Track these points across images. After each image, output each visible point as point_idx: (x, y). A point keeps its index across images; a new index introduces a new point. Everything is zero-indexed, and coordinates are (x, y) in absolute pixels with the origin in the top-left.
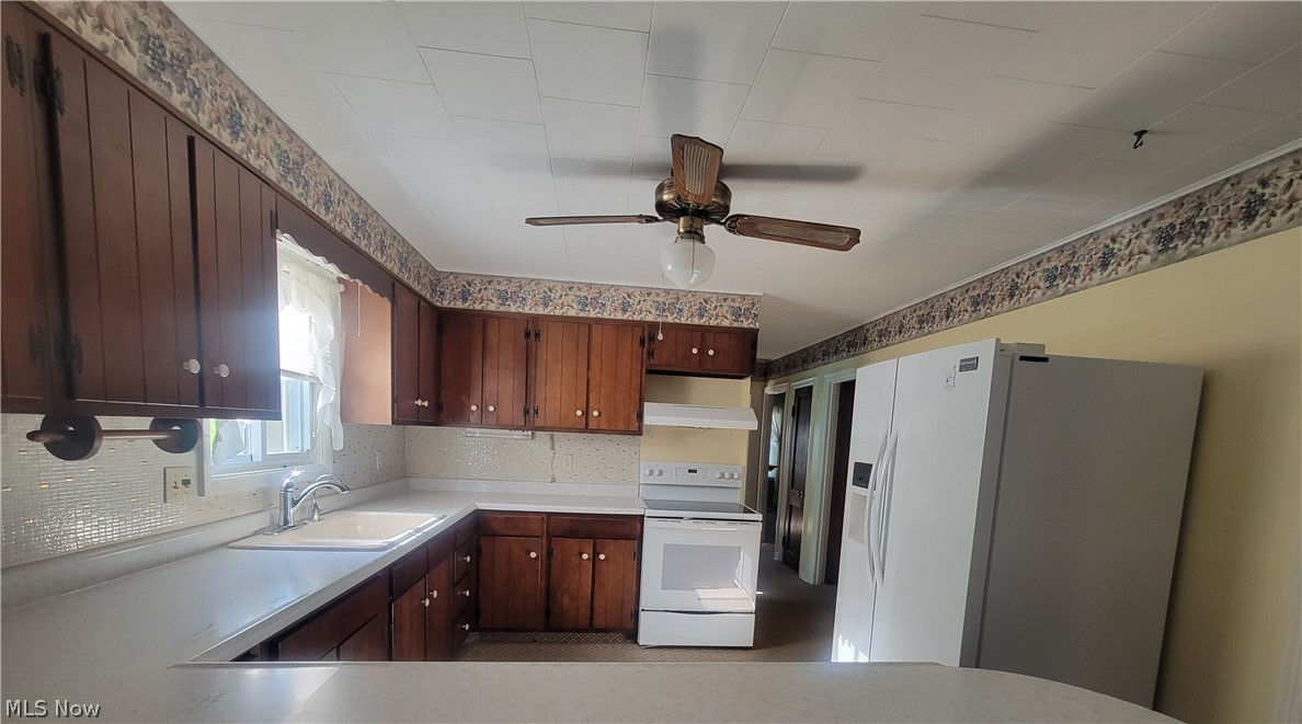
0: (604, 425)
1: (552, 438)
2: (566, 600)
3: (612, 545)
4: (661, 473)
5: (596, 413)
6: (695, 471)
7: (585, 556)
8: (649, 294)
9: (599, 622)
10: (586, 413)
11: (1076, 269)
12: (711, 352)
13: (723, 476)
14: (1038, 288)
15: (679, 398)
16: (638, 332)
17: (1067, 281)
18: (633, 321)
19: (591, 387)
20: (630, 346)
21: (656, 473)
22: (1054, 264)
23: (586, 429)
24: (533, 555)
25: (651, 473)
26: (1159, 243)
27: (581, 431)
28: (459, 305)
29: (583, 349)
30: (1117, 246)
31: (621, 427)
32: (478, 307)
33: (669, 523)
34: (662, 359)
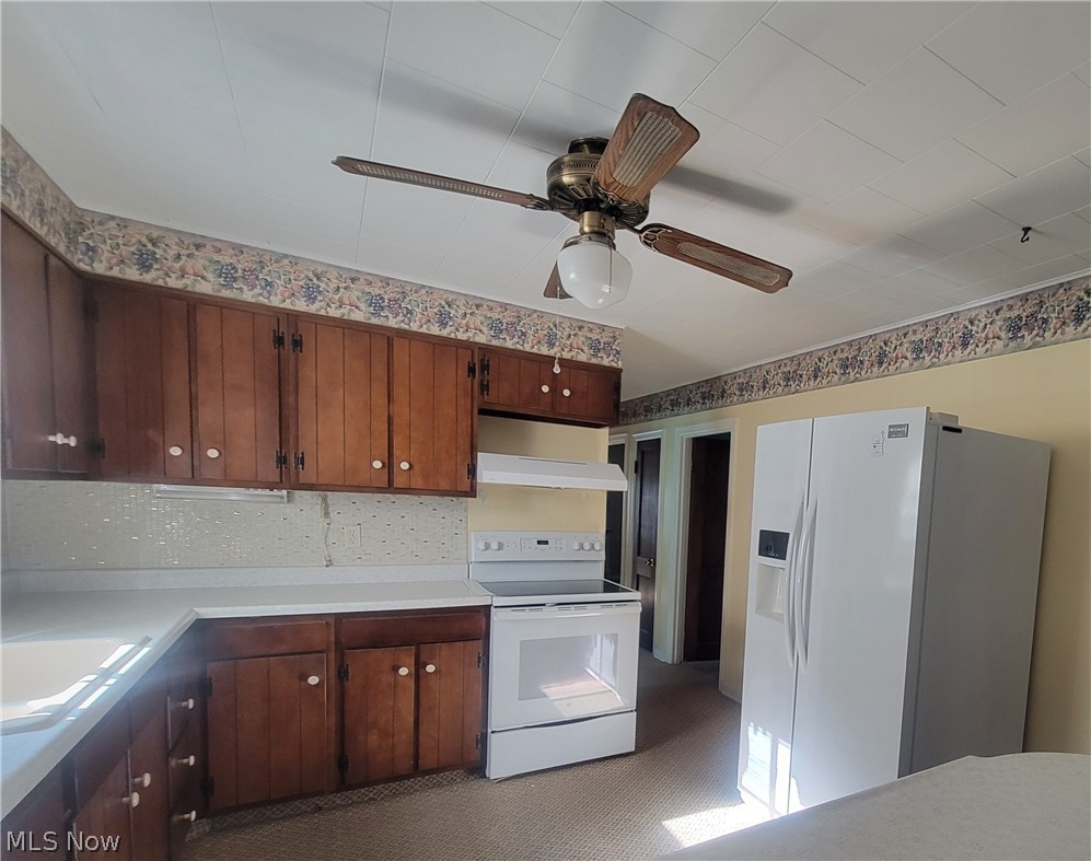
0: (418, 483)
1: (325, 500)
2: (373, 739)
3: (444, 650)
4: (501, 546)
5: (405, 466)
6: (546, 543)
7: (403, 671)
8: (478, 306)
9: (428, 760)
10: (389, 465)
11: (940, 345)
12: (567, 393)
13: (582, 547)
14: (906, 358)
15: (520, 448)
16: (465, 357)
17: (932, 354)
18: (456, 340)
19: (395, 427)
20: (453, 376)
21: (494, 546)
22: (919, 337)
23: (390, 488)
24: (313, 680)
25: (487, 547)
26: (1010, 330)
27: (380, 490)
28: (132, 274)
29: (380, 370)
30: (974, 328)
31: (445, 485)
32: (174, 282)
33: (528, 614)
34: (500, 395)
